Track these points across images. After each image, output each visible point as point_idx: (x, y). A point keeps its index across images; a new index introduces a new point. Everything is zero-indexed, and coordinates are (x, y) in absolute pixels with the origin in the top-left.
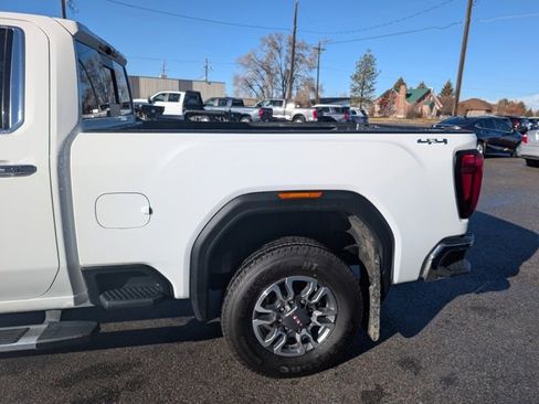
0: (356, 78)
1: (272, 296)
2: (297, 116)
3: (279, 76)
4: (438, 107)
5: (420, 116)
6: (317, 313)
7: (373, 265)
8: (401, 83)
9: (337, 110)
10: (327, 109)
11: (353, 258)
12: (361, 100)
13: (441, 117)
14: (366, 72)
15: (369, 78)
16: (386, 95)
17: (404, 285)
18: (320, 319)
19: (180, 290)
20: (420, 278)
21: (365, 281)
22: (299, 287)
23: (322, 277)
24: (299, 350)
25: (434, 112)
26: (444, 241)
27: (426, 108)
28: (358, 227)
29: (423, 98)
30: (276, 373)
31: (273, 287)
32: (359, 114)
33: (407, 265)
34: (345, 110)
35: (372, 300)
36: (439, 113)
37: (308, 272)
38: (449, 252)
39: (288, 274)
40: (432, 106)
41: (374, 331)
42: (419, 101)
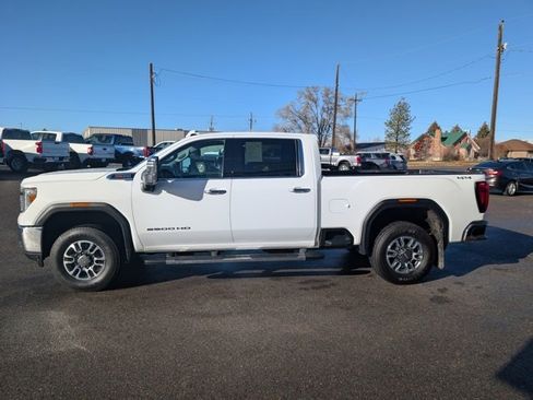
0: (390, 124)
1: (395, 244)
2: (342, 163)
3: (315, 125)
4: (475, 149)
5: (457, 158)
6: (414, 254)
7: (438, 234)
8: (435, 127)
9: (378, 156)
10: (369, 155)
11: (427, 227)
12: (397, 145)
13: (480, 159)
14: (400, 118)
15: (404, 125)
16: (421, 139)
17: (455, 244)
18: (416, 256)
19: (357, 241)
20: (462, 241)
21: (436, 242)
22: (407, 241)
23: (417, 238)
24: (407, 271)
25: (472, 154)
26: (473, 223)
27: (463, 151)
28: (431, 215)
29: (459, 141)
30: (397, 282)
31: (396, 241)
32: (398, 159)
33: (456, 234)
34: (385, 156)
35: (440, 250)
36: (477, 155)
37: (411, 235)
38: (476, 229)
39: (401, 235)
40: (469, 149)
41: (441, 265)
42: (455, 144)
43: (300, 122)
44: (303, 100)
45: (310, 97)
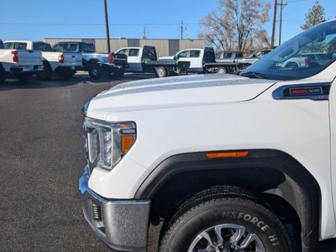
43: (222, 29)
44: (224, 8)
45: (230, 5)
